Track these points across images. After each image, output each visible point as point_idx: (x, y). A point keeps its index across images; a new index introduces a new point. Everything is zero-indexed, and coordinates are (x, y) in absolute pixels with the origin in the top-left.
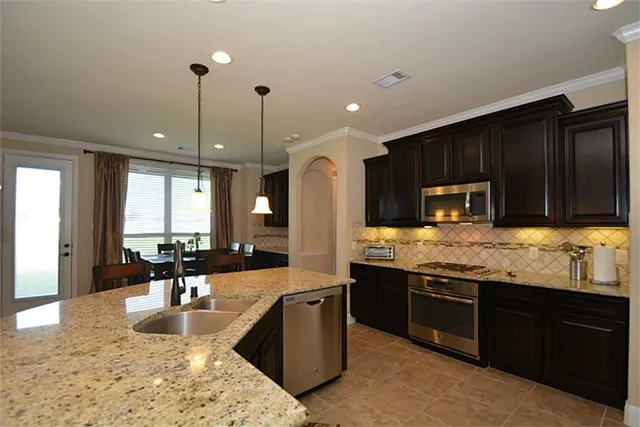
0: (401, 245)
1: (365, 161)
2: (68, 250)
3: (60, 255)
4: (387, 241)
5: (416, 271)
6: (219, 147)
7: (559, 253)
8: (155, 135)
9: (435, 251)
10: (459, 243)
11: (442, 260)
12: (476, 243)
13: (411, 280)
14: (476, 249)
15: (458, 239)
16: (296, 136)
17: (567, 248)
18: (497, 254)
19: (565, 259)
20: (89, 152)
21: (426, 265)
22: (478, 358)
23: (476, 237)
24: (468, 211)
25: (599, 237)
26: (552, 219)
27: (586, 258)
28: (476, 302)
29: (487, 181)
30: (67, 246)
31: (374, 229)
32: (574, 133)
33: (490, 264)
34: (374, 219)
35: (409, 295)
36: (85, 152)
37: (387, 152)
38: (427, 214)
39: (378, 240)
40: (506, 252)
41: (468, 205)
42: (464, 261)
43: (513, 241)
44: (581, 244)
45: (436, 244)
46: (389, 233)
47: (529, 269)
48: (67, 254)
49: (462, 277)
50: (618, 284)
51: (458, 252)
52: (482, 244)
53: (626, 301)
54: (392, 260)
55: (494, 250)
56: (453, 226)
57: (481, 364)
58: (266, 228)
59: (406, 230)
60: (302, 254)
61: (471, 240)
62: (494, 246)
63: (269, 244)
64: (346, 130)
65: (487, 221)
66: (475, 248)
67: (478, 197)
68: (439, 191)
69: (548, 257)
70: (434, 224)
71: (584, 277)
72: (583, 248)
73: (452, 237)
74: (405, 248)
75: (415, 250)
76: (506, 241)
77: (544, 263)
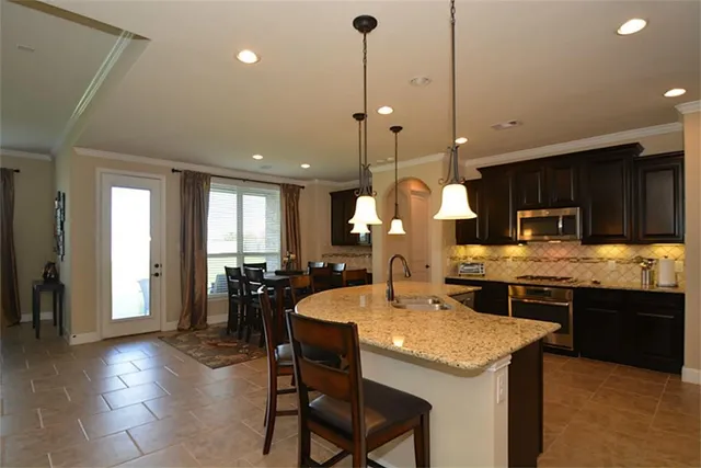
0: (490, 262)
2: (158, 270)
3: (151, 275)
4: (475, 258)
5: (516, 282)
6: (306, 166)
7: (632, 265)
8: (255, 157)
9: (524, 266)
10: (547, 258)
11: (529, 273)
12: (562, 258)
14: (563, 263)
15: (545, 255)
18: (582, 267)
19: (637, 269)
20: (177, 171)
22: (572, 350)
23: (563, 253)
24: (560, 231)
25: (663, 251)
26: (629, 238)
27: (653, 268)
28: (571, 304)
29: (576, 206)
30: (157, 266)
31: (462, 247)
32: (645, 172)
33: (575, 276)
34: (464, 238)
35: (510, 303)
36: (173, 171)
37: (481, 177)
38: (521, 234)
39: (466, 258)
40: (588, 265)
41: (560, 226)
42: (551, 274)
43: (595, 256)
44: (650, 257)
45: (525, 260)
46: (477, 250)
47: (608, 278)
48: (157, 275)
49: (558, 285)
50: (676, 286)
51: (546, 266)
52: (568, 259)
53: (683, 295)
54: (483, 275)
55: (579, 264)
56: (541, 243)
58: (334, 247)
59: (495, 248)
61: (557, 255)
62: (578, 260)
65: (576, 240)
66: (561, 262)
67: (569, 220)
68: (528, 214)
69: (623, 268)
70: (524, 242)
71: (652, 283)
72: (651, 260)
74: (494, 264)
75: (504, 266)
76: (588, 256)
77: (619, 272)
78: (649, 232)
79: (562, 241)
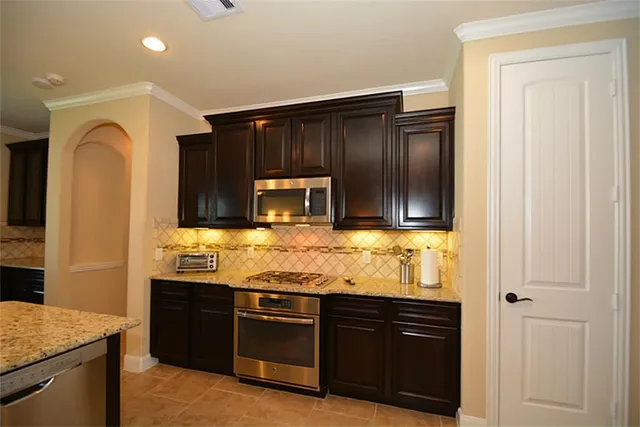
0: (228, 252)
1: (179, 138)
4: (209, 247)
5: (245, 286)
7: (388, 257)
9: (268, 257)
10: (294, 247)
11: (276, 268)
12: (312, 248)
13: (239, 299)
14: (313, 254)
15: (293, 244)
16: (56, 77)
17: (396, 251)
18: (333, 258)
19: (394, 262)
21: (258, 278)
22: (318, 390)
23: (313, 240)
24: (307, 210)
27: (413, 260)
28: (317, 321)
29: (328, 176)
31: (191, 231)
32: (408, 134)
33: (326, 271)
34: (189, 218)
35: (236, 318)
37: (210, 131)
38: (260, 213)
39: (197, 245)
40: (343, 255)
41: (307, 204)
43: (348, 245)
44: (408, 247)
45: (269, 250)
46: (212, 236)
47: (362, 274)
49: (302, 291)
50: (438, 287)
51: (294, 258)
52: (319, 248)
53: (458, 306)
54: (214, 271)
55: (330, 254)
56: (287, 227)
57: (321, 395)
58: (10, 228)
59: (233, 232)
60: (73, 269)
61: (307, 244)
62: (330, 250)
63: (16, 253)
64: (149, 87)
65: (327, 223)
66: (310, 252)
67: (318, 194)
68: (271, 184)
69: (379, 260)
70: (267, 226)
72: (410, 251)
73: (287, 240)
74: (232, 254)
75: (244, 257)
76: (341, 245)
77: (375, 267)
78: (409, 216)
79: (311, 224)
